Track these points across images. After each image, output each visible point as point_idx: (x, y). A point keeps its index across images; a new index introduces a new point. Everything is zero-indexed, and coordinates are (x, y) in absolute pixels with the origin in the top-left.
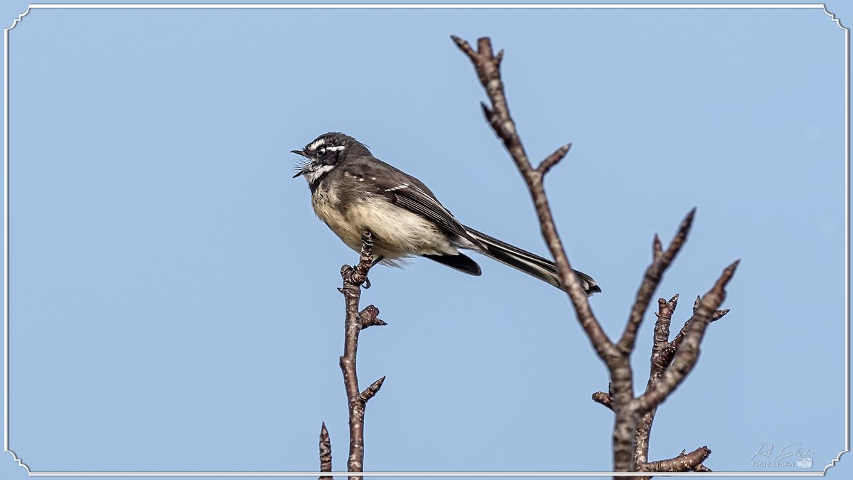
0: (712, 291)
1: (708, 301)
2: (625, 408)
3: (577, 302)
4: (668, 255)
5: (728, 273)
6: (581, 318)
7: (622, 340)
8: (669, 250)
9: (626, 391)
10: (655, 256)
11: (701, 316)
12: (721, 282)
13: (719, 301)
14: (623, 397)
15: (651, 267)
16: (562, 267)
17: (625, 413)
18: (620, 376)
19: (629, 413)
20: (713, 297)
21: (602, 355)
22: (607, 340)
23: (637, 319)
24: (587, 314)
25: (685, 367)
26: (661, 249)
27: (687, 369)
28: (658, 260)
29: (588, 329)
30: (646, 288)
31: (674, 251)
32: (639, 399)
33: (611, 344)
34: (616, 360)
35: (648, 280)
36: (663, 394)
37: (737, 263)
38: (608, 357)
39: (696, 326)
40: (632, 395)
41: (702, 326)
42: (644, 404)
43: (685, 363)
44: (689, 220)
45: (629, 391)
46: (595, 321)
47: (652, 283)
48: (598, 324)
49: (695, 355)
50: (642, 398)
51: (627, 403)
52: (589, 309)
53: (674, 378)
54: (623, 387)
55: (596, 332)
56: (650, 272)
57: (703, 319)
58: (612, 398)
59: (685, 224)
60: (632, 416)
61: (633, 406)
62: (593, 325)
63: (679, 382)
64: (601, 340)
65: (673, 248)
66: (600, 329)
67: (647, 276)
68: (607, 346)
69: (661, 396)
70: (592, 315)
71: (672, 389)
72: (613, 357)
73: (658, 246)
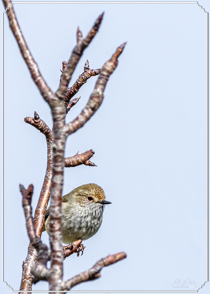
0: (110, 60)
1: (108, 67)
2: (61, 130)
3: (31, 67)
4: (87, 40)
5: (120, 50)
6: (34, 77)
7: (59, 90)
8: (88, 37)
9: (60, 120)
10: (78, 40)
11: (104, 75)
12: (116, 55)
13: (114, 66)
14: (59, 124)
15: (76, 47)
16: (23, 47)
17: (60, 134)
18: (58, 112)
19: (63, 133)
20: (111, 64)
21: (46, 99)
22: (50, 90)
23: (68, 78)
24: (38, 74)
25: (95, 106)
26: (82, 36)
27: (97, 107)
28: (80, 43)
29: (38, 84)
30: (74, 59)
31: (91, 37)
32: (68, 125)
33: (52, 93)
34: (55, 102)
35: (74, 54)
36: (83, 122)
37: (125, 43)
38: (50, 100)
39: (101, 82)
40: (64, 123)
41: (104, 81)
42: (71, 128)
43: (95, 103)
44: (100, 19)
45: (63, 120)
46: (42, 78)
47: (77, 57)
48: (44, 80)
49: (101, 99)
50: (70, 124)
51: (62, 128)
52: (39, 71)
53: (89, 113)
54: (59, 118)
55: (43, 85)
56: (76, 50)
57: (105, 77)
58: (36, 121)
59: (98, 22)
60: (64, 135)
61: (65, 129)
62: (41, 81)
63: (91, 115)
64: (47, 90)
65: (90, 36)
66: (45, 83)
67: (74, 52)
68: (50, 94)
69: (81, 123)
70: (40, 75)
71: (88, 119)
72: (53, 100)
73: (80, 34)
